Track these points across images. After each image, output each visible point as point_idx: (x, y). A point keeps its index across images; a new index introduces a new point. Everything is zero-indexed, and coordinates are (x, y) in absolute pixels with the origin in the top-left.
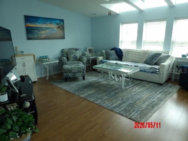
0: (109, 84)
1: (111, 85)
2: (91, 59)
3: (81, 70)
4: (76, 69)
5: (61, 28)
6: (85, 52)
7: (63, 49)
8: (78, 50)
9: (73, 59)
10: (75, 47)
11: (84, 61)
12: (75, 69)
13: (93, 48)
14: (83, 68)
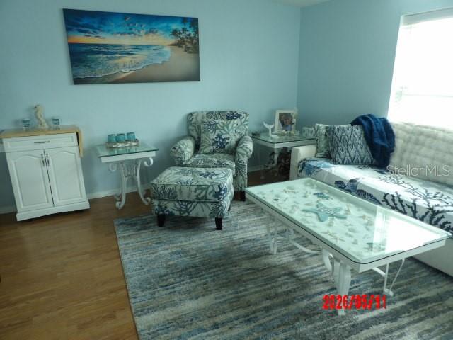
0: (292, 274)
1: (299, 279)
3: (206, 196)
4: (190, 191)
5: (189, 45)
6: (266, 125)
7: (191, 114)
8: (239, 116)
9: (211, 147)
11: (241, 157)
12: (185, 189)
13: (293, 112)
14: (213, 190)
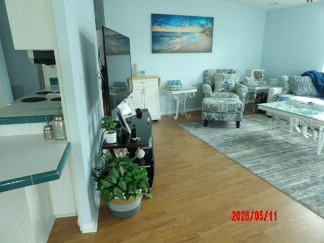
0: (287, 143)
1: (291, 144)
2: (256, 92)
3: (233, 110)
4: (225, 107)
5: (208, 32)
6: (247, 78)
7: (207, 71)
8: (234, 72)
9: (222, 89)
10: (228, 68)
11: (243, 93)
12: (223, 106)
13: (263, 71)
14: (238, 107)
